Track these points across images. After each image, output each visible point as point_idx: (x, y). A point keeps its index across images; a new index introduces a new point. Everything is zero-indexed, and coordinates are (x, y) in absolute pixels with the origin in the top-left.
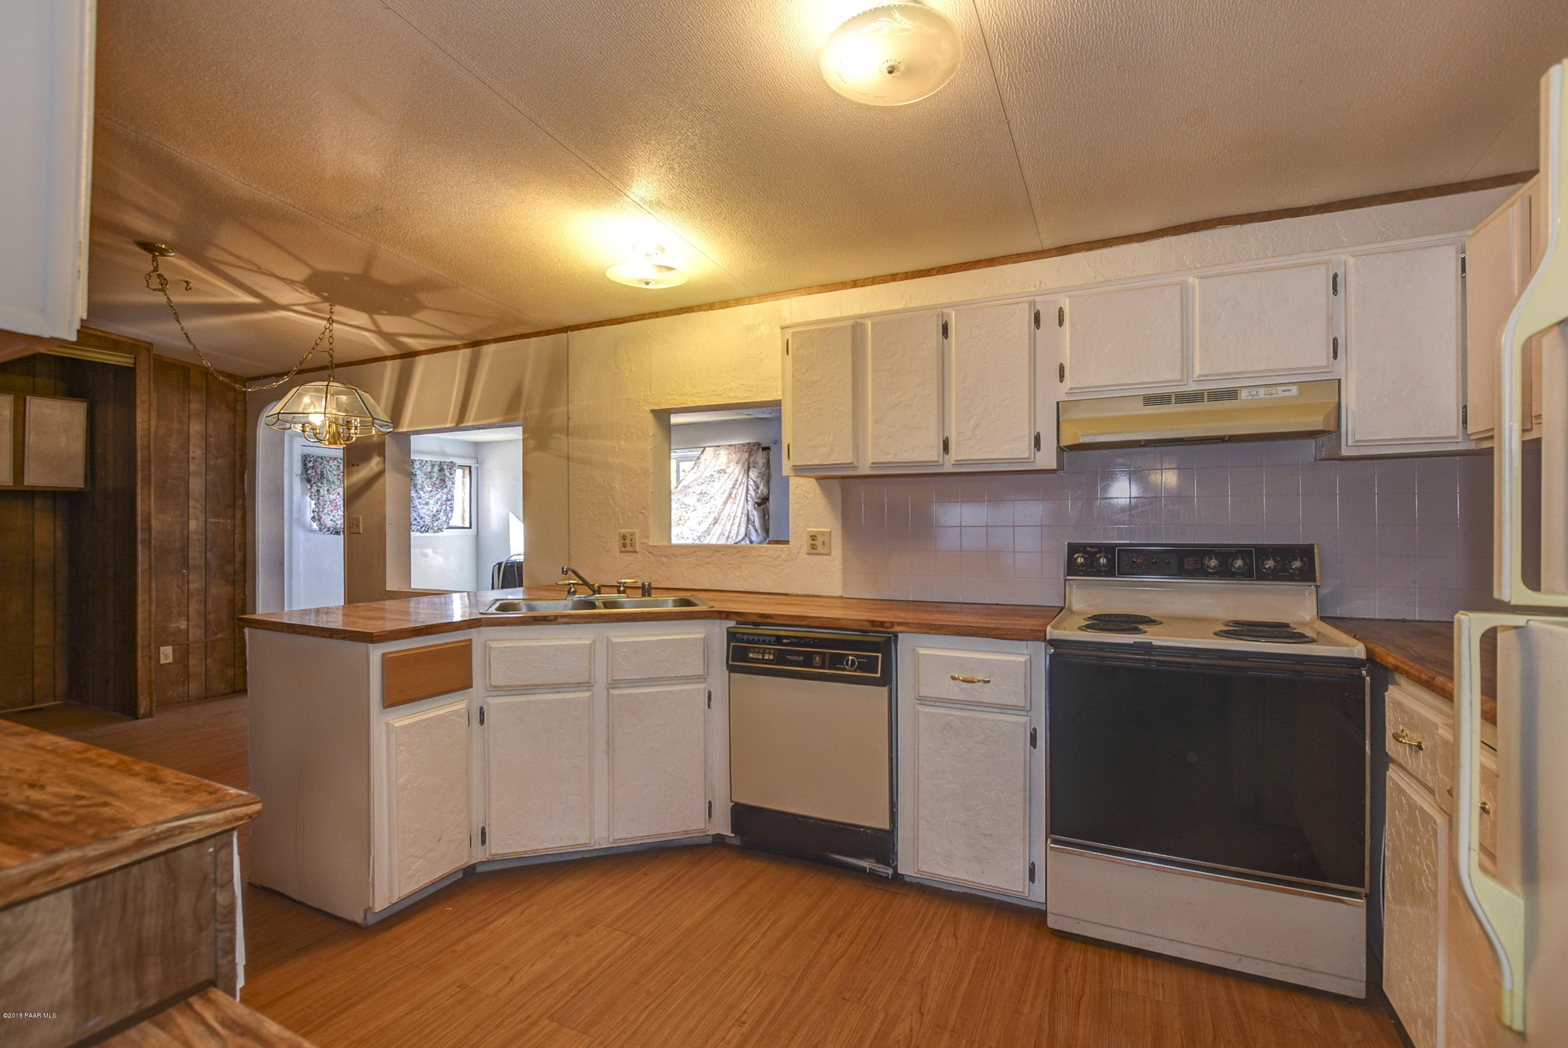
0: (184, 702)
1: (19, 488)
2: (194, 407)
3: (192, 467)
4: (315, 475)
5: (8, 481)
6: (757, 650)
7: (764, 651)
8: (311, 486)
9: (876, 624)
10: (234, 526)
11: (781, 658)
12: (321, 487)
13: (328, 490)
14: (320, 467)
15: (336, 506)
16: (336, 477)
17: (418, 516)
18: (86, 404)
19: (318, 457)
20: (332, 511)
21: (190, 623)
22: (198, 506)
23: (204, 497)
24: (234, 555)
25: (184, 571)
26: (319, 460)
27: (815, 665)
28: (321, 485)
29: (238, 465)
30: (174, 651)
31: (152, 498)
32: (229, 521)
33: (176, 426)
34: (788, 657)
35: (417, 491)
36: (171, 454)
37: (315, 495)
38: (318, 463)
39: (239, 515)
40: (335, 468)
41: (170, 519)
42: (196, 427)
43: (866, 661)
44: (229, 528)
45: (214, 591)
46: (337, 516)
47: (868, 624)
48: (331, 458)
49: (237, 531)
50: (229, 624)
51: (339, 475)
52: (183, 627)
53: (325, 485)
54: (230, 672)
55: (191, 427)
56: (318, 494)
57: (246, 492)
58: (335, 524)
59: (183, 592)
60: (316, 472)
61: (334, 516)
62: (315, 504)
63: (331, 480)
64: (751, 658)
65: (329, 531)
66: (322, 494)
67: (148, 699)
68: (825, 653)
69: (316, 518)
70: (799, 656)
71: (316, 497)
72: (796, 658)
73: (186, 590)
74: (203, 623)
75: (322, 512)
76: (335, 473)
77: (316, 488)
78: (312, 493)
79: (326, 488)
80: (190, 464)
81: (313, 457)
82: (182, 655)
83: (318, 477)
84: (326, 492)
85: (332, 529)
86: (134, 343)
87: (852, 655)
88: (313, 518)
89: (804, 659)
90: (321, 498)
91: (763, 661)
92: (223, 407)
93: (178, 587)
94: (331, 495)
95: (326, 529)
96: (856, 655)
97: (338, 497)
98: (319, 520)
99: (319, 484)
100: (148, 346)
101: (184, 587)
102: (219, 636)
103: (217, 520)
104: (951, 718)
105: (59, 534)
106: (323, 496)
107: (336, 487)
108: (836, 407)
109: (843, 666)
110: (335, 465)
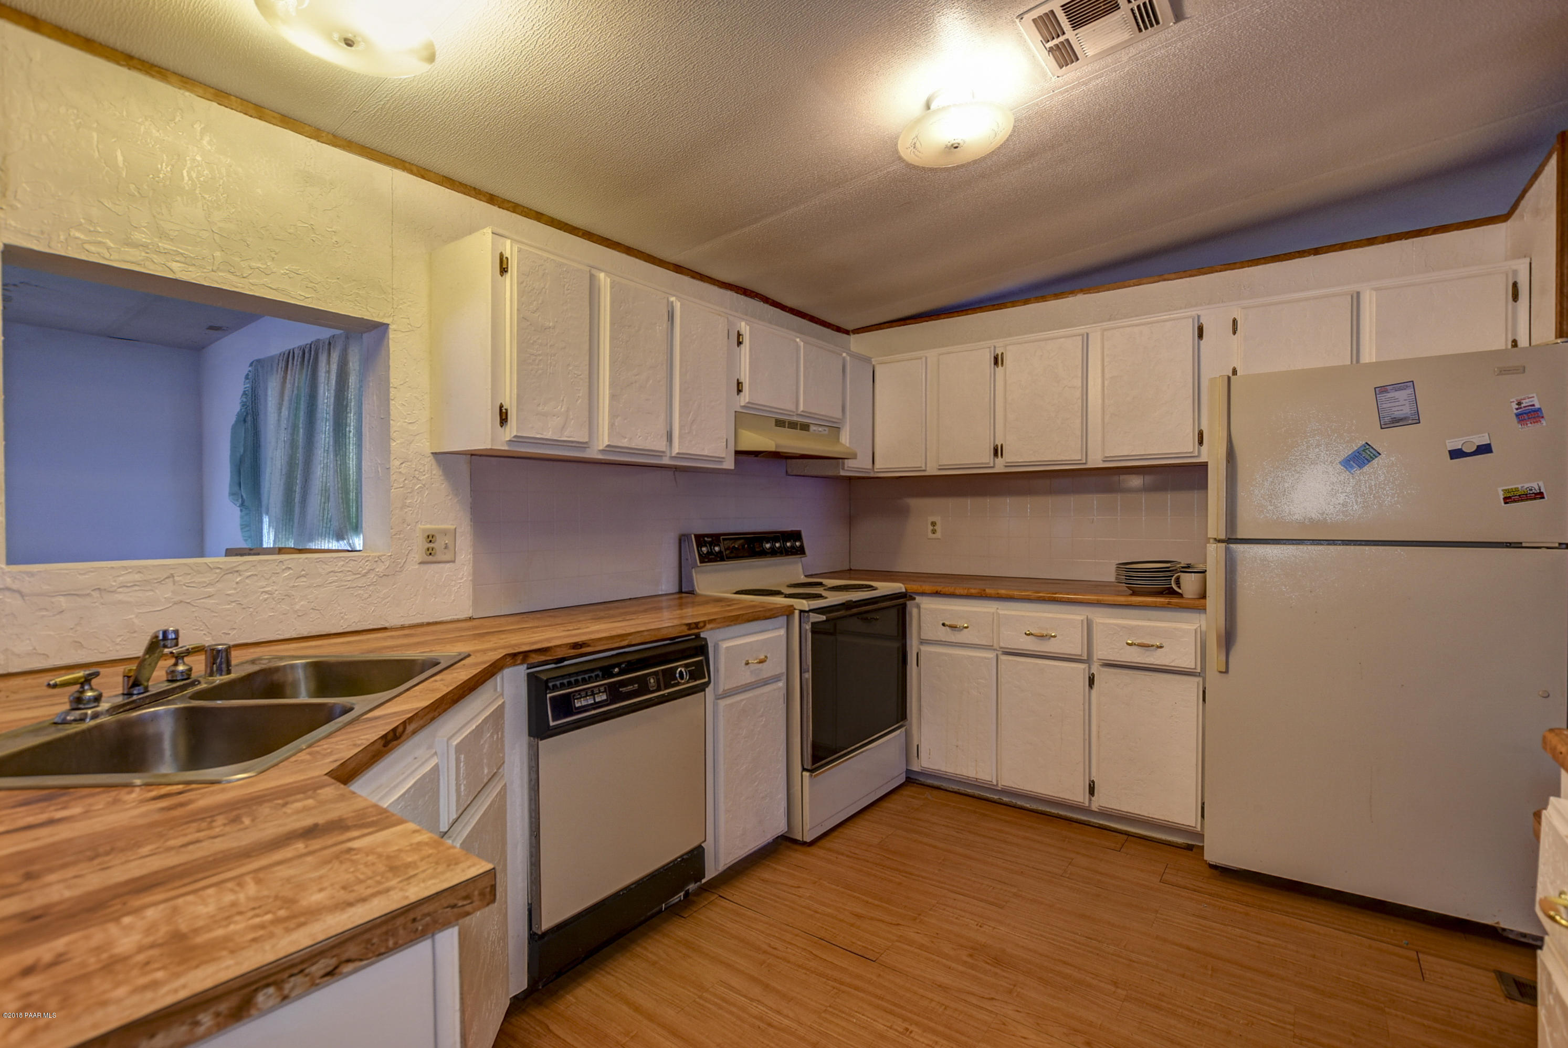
6: (583, 694)
7: (592, 691)
9: (692, 626)
11: (615, 693)
27: (651, 689)
34: (621, 689)
43: (693, 668)
47: (685, 628)
64: (579, 707)
68: (657, 671)
70: (632, 684)
72: (630, 688)
87: (681, 666)
89: (638, 686)
91: (597, 705)
96: (685, 664)
104: (744, 702)
108: (570, 368)
109: (676, 681)
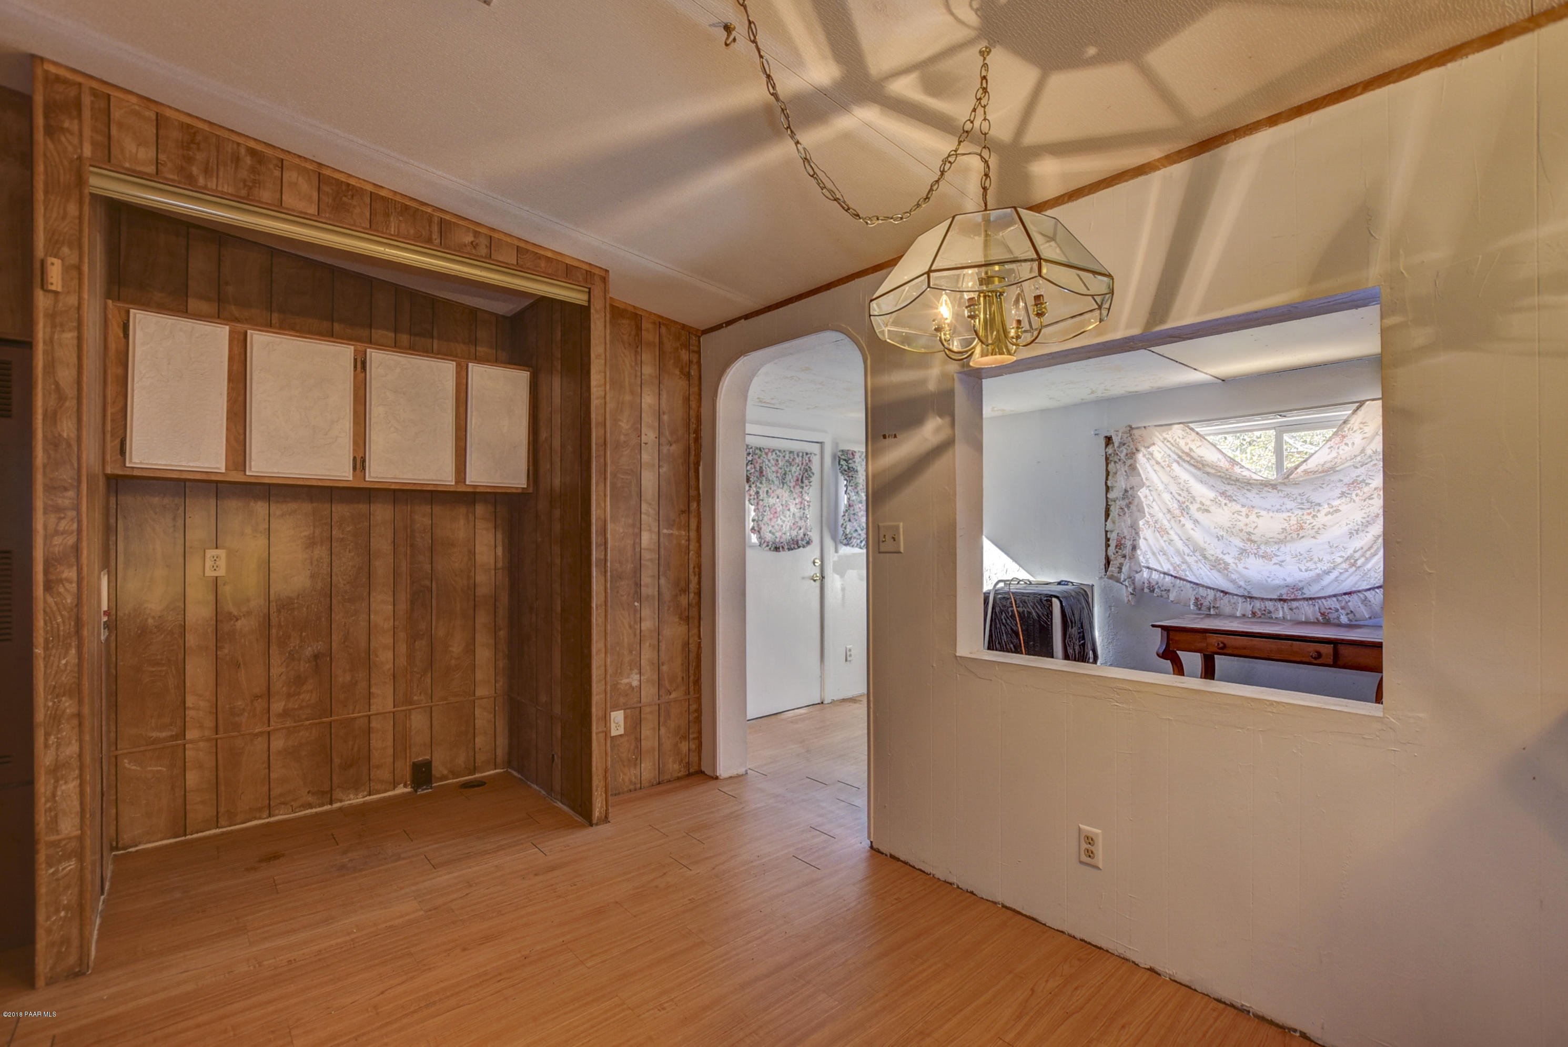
0: (635, 790)
1: (461, 489)
2: (648, 370)
3: (645, 457)
4: (754, 473)
5: (450, 479)
8: (750, 486)
10: (689, 540)
12: (760, 488)
13: (767, 491)
14: (759, 461)
15: (776, 513)
16: (775, 474)
17: (859, 526)
18: (529, 373)
19: (757, 448)
20: (771, 519)
21: (642, 678)
22: (651, 511)
23: (657, 499)
24: (688, 582)
25: (636, 604)
26: (757, 451)
28: (760, 486)
29: (693, 453)
30: (626, 718)
31: (608, 498)
32: (683, 533)
33: (627, 398)
35: (857, 492)
36: (622, 438)
37: (754, 499)
38: (757, 456)
39: (693, 525)
40: (773, 462)
41: (621, 530)
42: (648, 400)
44: (683, 542)
45: (667, 632)
46: (776, 527)
48: (769, 449)
49: (691, 547)
50: (683, 678)
51: (777, 472)
52: (635, 683)
53: (765, 485)
54: (684, 747)
55: (643, 400)
56: (757, 498)
57: (701, 492)
58: (774, 537)
59: (635, 635)
60: (755, 468)
61: (773, 527)
62: (755, 511)
63: (770, 479)
65: (768, 546)
66: (761, 498)
67: (604, 795)
69: (756, 528)
71: (756, 501)
73: (638, 631)
74: (656, 677)
75: (761, 521)
76: (774, 469)
77: (755, 489)
78: (751, 495)
79: (766, 489)
80: (642, 452)
81: (751, 448)
82: (634, 725)
83: (757, 474)
84: (765, 495)
85: (771, 543)
86: (588, 269)
88: (753, 529)
90: (761, 503)
92: (677, 372)
93: (630, 627)
94: (770, 499)
95: (765, 544)
97: (778, 500)
98: (759, 532)
99: (758, 484)
100: (603, 274)
101: (636, 626)
102: (673, 695)
103: (671, 532)
105: (500, 551)
106: (762, 500)
107: (775, 488)
110: (773, 459)
